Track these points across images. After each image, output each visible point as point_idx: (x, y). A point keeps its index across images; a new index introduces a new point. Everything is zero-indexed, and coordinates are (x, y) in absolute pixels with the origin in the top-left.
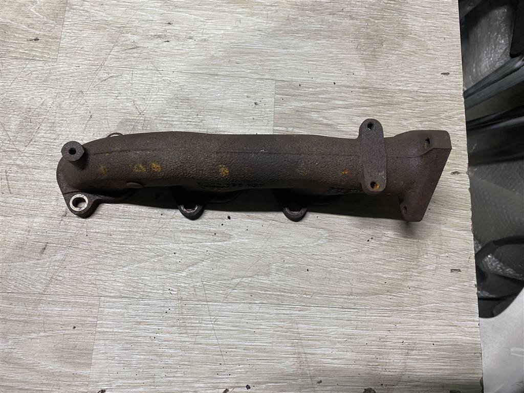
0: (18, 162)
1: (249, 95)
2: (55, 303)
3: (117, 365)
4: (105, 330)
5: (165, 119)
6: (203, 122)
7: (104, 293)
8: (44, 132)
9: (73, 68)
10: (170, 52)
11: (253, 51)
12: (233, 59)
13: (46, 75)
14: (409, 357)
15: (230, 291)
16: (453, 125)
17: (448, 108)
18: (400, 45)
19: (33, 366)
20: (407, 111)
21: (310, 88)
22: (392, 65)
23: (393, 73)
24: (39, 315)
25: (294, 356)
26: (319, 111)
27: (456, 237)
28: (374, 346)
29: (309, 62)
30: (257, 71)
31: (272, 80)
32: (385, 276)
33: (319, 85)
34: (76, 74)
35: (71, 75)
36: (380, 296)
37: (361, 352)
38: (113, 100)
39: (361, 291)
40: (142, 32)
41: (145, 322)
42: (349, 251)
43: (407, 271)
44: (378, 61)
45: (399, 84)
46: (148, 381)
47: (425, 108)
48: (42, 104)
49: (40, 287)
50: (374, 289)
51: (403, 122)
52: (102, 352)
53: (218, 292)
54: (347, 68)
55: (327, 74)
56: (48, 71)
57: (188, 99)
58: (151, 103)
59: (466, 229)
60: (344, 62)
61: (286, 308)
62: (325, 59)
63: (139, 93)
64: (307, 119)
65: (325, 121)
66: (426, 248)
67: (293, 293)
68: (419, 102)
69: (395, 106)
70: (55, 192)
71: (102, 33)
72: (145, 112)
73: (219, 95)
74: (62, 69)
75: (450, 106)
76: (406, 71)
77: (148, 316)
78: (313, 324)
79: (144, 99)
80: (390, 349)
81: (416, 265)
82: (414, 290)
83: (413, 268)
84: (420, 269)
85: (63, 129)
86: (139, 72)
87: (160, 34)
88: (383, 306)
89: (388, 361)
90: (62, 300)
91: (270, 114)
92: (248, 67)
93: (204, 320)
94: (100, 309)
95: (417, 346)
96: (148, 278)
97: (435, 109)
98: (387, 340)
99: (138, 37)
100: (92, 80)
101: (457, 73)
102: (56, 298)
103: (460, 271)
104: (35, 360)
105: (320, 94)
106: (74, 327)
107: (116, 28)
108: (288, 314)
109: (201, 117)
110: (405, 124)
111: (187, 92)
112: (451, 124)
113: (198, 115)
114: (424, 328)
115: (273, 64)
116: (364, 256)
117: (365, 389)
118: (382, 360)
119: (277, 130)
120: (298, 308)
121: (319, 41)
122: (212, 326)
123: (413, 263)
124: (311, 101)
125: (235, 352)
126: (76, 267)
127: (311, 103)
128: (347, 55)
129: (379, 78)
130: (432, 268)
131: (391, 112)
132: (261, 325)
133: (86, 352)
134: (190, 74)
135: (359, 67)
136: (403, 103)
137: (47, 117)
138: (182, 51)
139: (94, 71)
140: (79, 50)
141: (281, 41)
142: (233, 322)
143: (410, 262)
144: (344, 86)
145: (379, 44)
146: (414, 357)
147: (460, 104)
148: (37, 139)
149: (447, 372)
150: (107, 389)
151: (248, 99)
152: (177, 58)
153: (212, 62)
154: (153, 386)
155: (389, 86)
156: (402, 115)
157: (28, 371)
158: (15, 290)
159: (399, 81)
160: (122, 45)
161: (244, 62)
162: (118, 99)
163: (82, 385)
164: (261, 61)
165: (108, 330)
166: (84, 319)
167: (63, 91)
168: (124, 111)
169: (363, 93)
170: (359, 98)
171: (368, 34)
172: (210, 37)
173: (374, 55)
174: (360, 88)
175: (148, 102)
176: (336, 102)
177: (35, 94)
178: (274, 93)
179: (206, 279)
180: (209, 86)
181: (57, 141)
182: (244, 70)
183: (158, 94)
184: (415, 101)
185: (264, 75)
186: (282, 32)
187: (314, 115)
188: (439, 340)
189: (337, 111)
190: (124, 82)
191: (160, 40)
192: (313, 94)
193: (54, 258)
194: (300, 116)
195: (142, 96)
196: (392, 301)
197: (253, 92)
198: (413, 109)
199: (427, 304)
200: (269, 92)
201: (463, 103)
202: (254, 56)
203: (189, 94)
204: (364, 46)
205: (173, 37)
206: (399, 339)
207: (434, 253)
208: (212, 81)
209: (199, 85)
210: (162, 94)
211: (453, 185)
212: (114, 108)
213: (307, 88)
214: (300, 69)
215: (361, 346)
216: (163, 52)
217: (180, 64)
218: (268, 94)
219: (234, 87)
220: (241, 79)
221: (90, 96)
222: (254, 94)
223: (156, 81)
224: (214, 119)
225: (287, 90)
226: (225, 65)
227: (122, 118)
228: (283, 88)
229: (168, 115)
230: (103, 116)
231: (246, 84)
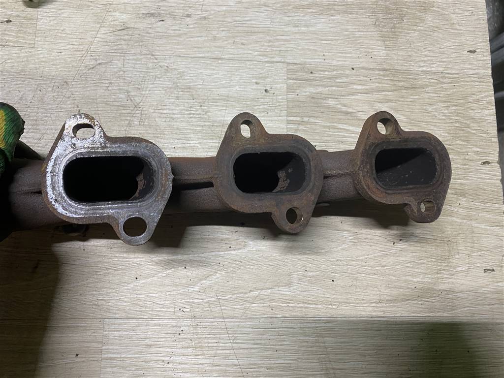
1: (258, 81)
4: (112, 356)
5: (165, 112)
6: (208, 114)
7: (107, 314)
9: (53, 54)
10: (166, 33)
11: (260, 30)
12: (238, 39)
13: (23, 64)
14: (444, 366)
15: (248, 306)
16: (482, 109)
17: (476, 90)
18: (422, 20)
20: (432, 95)
21: (326, 71)
22: (414, 43)
23: (416, 52)
25: (322, 372)
26: (336, 97)
27: (488, 234)
28: (407, 357)
29: (323, 42)
30: (266, 53)
31: (283, 62)
32: (415, 280)
33: (336, 68)
34: (58, 61)
35: (52, 63)
36: (410, 301)
37: (392, 364)
38: (104, 91)
39: (390, 298)
40: (132, 10)
41: (156, 344)
42: (376, 255)
43: (437, 273)
44: (398, 39)
45: (422, 64)
47: (451, 91)
48: (21, 99)
50: (403, 295)
51: (428, 108)
53: (235, 307)
54: (365, 48)
55: (344, 55)
56: (25, 59)
57: (189, 88)
58: (147, 94)
59: (498, 224)
60: (362, 41)
61: (311, 321)
62: (341, 38)
63: (132, 83)
64: (324, 106)
65: (344, 109)
67: (317, 304)
68: (445, 85)
69: (419, 90)
71: (84, 12)
72: (141, 104)
73: (224, 82)
74: (42, 56)
75: (478, 88)
76: (429, 49)
77: (159, 338)
78: (340, 336)
79: (139, 89)
80: (423, 359)
81: (448, 266)
82: (446, 294)
83: (444, 270)
84: (452, 271)
85: (47, 127)
86: (131, 58)
87: (153, 11)
88: (413, 313)
89: (421, 372)
91: (282, 102)
92: (256, 48)
93: (223, 339)
94: (104, 333)
95: (451, 354)
96: (157, 295)
97: (461, 92)
98: (420, 350)
99: (128, 16)
100: (77, 69)
101: (485, 51)
103: (493, 270)
105: (337, 78)
106: (77, 355)
107: (101, 6)
108: (313, 328)
109: (206, 108)
110: (430, 110)
111: (189, 79)
112: (480, 109)
113: (201, 106)
115: (284, 44)
116: (392, 259)
118: (415, 372)
119: (291, 120)
120: (323, 320)
121: (332, 18)
122: (230, 345)
123: (443, 264)
124: (327, 87)
125: (257, 372)
127: (327, 89)
128: (365, 33)
129: (400, 58)
130: (464, 269)
131: (415, 97)
132: (285, 341)
134: (189, 58)
135: (378, 46)
136: (427, 86)
137: (27, 113)
138: (180, 32)
139: (80, 58)
140: (61, 33)
141: (291, 18)
142: (254, 340)
143: (441, 263)
144: (363, 68)
145: (398, 18)
146: (448, 366)
147: (488, 86)
151: (257, 85)
152: (175, 40)
153: (214, 44)
155: (412, 67)
156: (428, 100)
159: (422, 61)
160: (110, 26)
161: (251, 44)
162: (109, 90)
164: (270, 41)
165: (115, 356)
166: (88, 345)
167: (45, 82)
169: (384, 76)
170: (380, 81)
171: (387, 7)
172: (211, 15)
173: (394, 32)
174: (380, 70)
175: (144, 93)
176: (355, 87)
177: (12, 86)
178: (286, 78)
179: (221, 293)
180: (212, 72)
181: (42, 141)
182: (250, 52)
183: (155, 82)
184: (440, 84)
185: (273, 57)
186: (291, 6)
187: (331, 102)
188: (474, 346)
189: (357, 97)
190: (116, 70)
191: (153, 20)
192: (330, 78)
194: (317, 103)
195: (137, 86)
196: (423, 306)
197: (262, 77)
198: (439, 93)
199: (460, 308)
201: (491, 84)
202: (261, 35)
203: (190, 82)
204: (382, 22)
205: (168, 16)
206: (432, 347)
207: (466, 252)
208: (216, 66)
209: (201, 71)
210: (160, 82)
211: (484, 176)
212: (105, 100)
213: (322, 71)
214: (314, 50)
215: (392, 357)
216: (157, 34)
217: (178, 47)
218: (280, 79)
219: (241, 72)
220: (248, 63)
221: (76, 87)
222: (264, 80)
223: (151, 67)
224: (220, 110)
225: (300, 74)
226: (229, 46)
227: (115, 112)
228: (296, 72)
229: (168, 107)
230: (93, 110)
231: (253, 68)
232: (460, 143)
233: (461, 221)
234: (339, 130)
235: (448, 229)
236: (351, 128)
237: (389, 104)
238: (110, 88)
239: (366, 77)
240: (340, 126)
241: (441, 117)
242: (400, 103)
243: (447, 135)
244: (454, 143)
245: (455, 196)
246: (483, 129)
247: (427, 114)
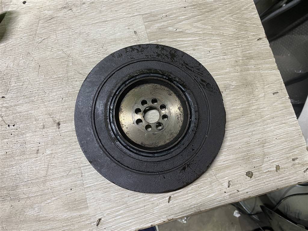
0: (5, 105)
1: (129, 27)
2: (55, 179)
3: (103, 202)
4: (90, 185)
5: (84, 55)
6: (107, 50)
7: (82, 165)
8: (14, 83)
9: (18, 40)
10: (74, 15)
12: (113, 9)
13: (3, 49)
14: (265, 147)
19: (54, 218)
20: (222, 12)
21: (163, 14)
24: (48, 189)
26: (172, 25)
27: (270, 75)
28: (244, 147)
30: (129, 12)
31: (140, 15)
32: (238, 108)
33: (168, 11)
34: (22, 43)
35: (19, 45)
36: (239, 119)
37: (237, 153)
38: (50, 53)
40: (53, 8)
43: (249, 101)
46: (124, 206)
47: (232, 7)
48: (7, 67)
49: (43, 173)
50: (234, 117)
51: (222, 19)
52: (92, 198)
55: (170, 3)
56: (4, 47)
57: (94, 40)
58: (73, 48)
59: (274, 69)
63: (63, 45)
64: (167, 32)
66: (256, 85)
68: (228, 5)
69: (214, 11)
70: (33, 116)
71: (29, 15)
72: (71, 54)
73: (111, 32)
74: (12, 43)
75: (245, 2)
79: (68, 47)
80: (253, 147)
81: (253, 96)
82: (256, 111)
83: (252, 99)
84: (256, 98)
85: (25, 78)
86: (59, 32)
87: (64, 6)
88: (242, 125)
89: (254, 153)
90: (59, 176)
91: (145, 35)
92: (123, 11)
95: (267, 140)
97: (237, 6)
98: (250, 142)
99: (52, 11)
102: (55, 176)
103: (278, 92)
104: (54, 214)
105: (170, 16)
106: (71, 189)
107: (36, 10)
109: (105, 48)
110: (223, 19)
111: (92, 36)
112: (249, 12)
113: (102, 47)
114: (268, 129)
115: (137, 6)
117: (246, 173)
118: (250, 154)
123: (251, 96)
124: (166, 21)
126: (60, 156)
130: (262, 96)
131: (213, 15)
133: (82, 201)
134: (90, 25)
136: (218, 8)
137: (13, 74)
138: (81, 13)
139: (32, 39)
143: (249, 95)
144: (182, 7)
146: (267, 147)
148: (11, 88)
149: (287, 149)
150: (102, 217)
151: (129, 30)
152: (80, 17)
153: (101, 15)
154: (128, 207)
156: (220, 15)
157: (53, 222)
158: (29, 179)
160: (44, 19)
161: (120, 10)
162: (52, 51)
163: (87, 220)
164: (130, 6)
165: (91, 185)
166: (75, 183)
167: (17, 56)
168: (58, 57)
169: (194, 8)
170: (193, 12)
174: (191, 6)
175: (71, 48)
176: (181, 18)
178: (143, 22)
180: (103, 29)
181: (24, 86)
182: (121, 14)
183: (75, 42)
184: (225, 5)
185: (134, 14)
187: (170, 29)
188: (278, 134)
189: (183, 23)
190: (53, 40)
191: (66, 10)
192: (166, 17)
193: (45, 154)
194: (163, 31)
195: (66, 46)
196: (246, 120)
197: (131, 25)
198: (225, 10)
199: (265, 116)
200: (140, 23)
202: (125, 4)
203: (94, 37)
205: (73, 6)
206: (256, 140)
207: (261, 87)
208: (105, 25)
209: (98, 30)
210: (78, 41)
211: (260, 46)
212: (52, 57)
213: (161, 14)
214: (154, 4)
215: (237, 150)
216: (70, 17)
217: (83, 21)
218: (140, 24)
219: (119, 25)
220: (121, 20)
221: (35, 54)
222: (132, 26)
223: (71, 34)
224: (113, 47)
225: (150, 18)
226: (109, 14)
227: (59, 61)
228: (148, 18)
229: (85, 52)
230: (47, 64)
231: (125, 21)
232: (243, 32)
233: (254, 72)
234: (178, 42)
235: (249, 78)
236: (184, 39)
237: (201, 22)
238: (52, 50)
239: (185, 11)
240: (178, 39)
241: (229, 22)
242: (207, 20)
243: (235, 30)
244: (240, 33)
245: (248, 60)
246: (253, 22)
247: (222, 22)
